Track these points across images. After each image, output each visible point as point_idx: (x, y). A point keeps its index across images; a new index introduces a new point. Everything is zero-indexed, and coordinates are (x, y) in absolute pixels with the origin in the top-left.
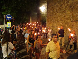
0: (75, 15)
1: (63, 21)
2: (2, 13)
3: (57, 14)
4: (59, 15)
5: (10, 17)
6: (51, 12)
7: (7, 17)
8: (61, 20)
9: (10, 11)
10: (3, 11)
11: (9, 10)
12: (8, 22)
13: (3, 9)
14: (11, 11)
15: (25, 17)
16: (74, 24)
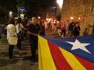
0: (87, 9)
1: (76, 16)
2: (16, 6)
3: (72, 8)
4: (74, 9)
5: (23, 10)
6: (67, 6)
7: (21, 9)
8: (74, 14)
9: (23, 4)
10: (17, 4)
11: (23, 2)
12: (21, 14)
13: (17, 2)
14: (25, 4)
15: (41, 12)
16: (85, 19)
